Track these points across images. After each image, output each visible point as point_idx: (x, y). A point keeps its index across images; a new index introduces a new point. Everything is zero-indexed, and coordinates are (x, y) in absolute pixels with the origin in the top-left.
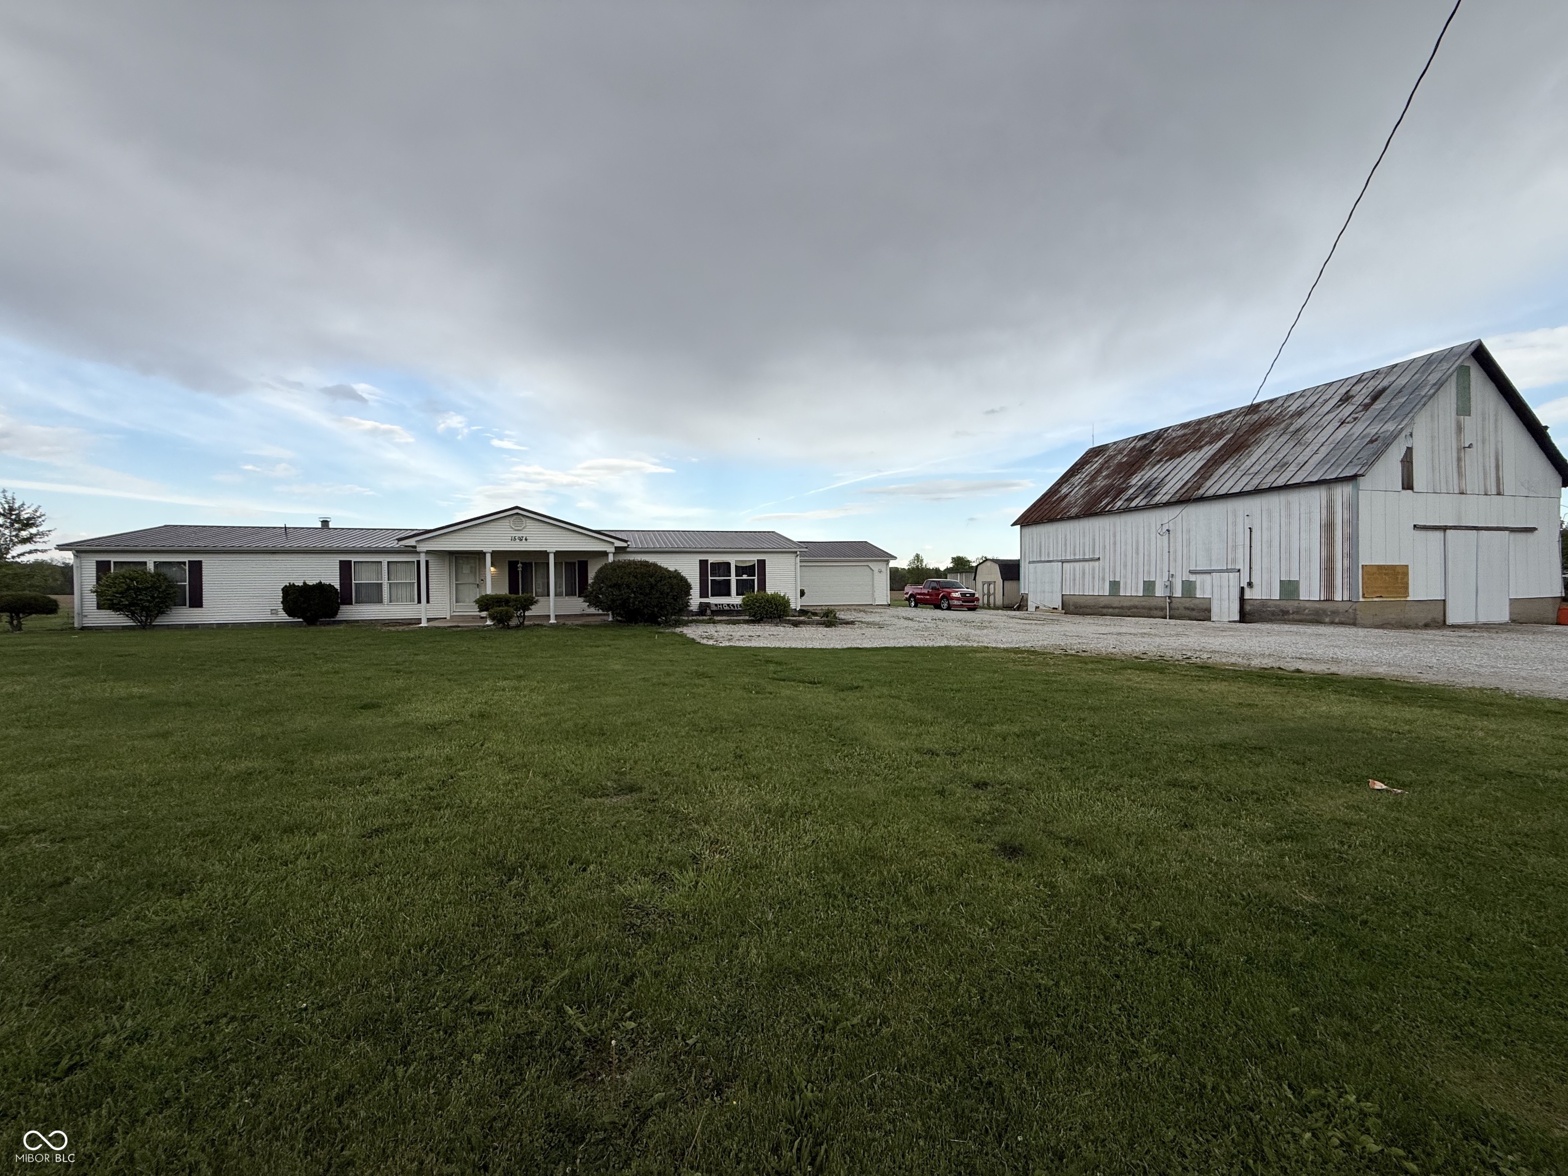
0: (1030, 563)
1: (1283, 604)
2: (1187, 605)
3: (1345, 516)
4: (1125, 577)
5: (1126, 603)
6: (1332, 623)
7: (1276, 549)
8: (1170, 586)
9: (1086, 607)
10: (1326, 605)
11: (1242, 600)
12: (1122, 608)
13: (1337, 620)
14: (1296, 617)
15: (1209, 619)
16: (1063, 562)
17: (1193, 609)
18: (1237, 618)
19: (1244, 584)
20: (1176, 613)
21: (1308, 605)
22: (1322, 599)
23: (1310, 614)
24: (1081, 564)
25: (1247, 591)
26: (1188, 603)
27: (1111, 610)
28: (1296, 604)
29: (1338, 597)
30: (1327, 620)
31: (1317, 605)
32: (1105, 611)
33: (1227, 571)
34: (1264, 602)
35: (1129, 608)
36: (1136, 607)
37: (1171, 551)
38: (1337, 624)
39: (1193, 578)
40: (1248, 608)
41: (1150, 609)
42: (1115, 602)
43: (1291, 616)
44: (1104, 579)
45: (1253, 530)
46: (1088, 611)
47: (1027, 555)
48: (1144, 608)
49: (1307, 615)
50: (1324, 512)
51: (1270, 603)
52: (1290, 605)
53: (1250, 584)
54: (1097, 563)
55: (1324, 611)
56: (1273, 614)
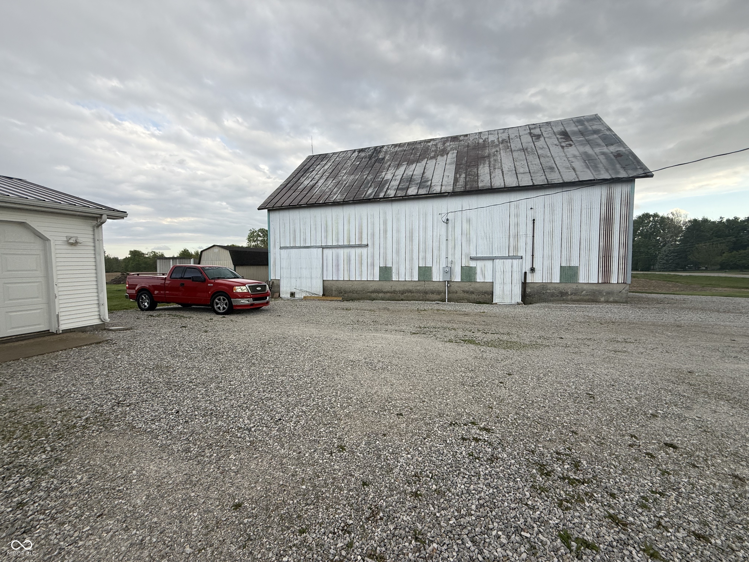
0: (281, 248)
1: (562, 286)
2: (467, 289)
4: (398, 263)
5: (399, 288)
6: (607, 302)
7: (557, 239)
8: (449, 271)
9: (352, 292)
11: (524, 284)
12: (394, 292)
13: (611, 299)
14: (574, 297)
16: (323, 248)
17: (472, 293)
18: (519, 300)
20: (455, 296)
21: (585, 287)
23: (587, 295)
25: (529, 276)
27: (381, 295)
29: (614, 280)
30: (602, 299)
31: (594, 287)
32: (374, 295)
33: (509, 257)
34: (544, 286)
35: (403, 292)
36: (411, 291)
37: (450, 238)
38: (611, 302)
39: (473, 264)
41: (426, 293)
42: (387, 286)
43: (569, 297)
44: (373, 265)
46: (355, 295)
47: (278, 240)
48: (418, 292)
49: (584, 295)
50: (604, 208)
51: (549, 286)
52: (570, 287)
53: (533, 270)
54: (364, 251)
55: (600, 293)
56: (552, 295)
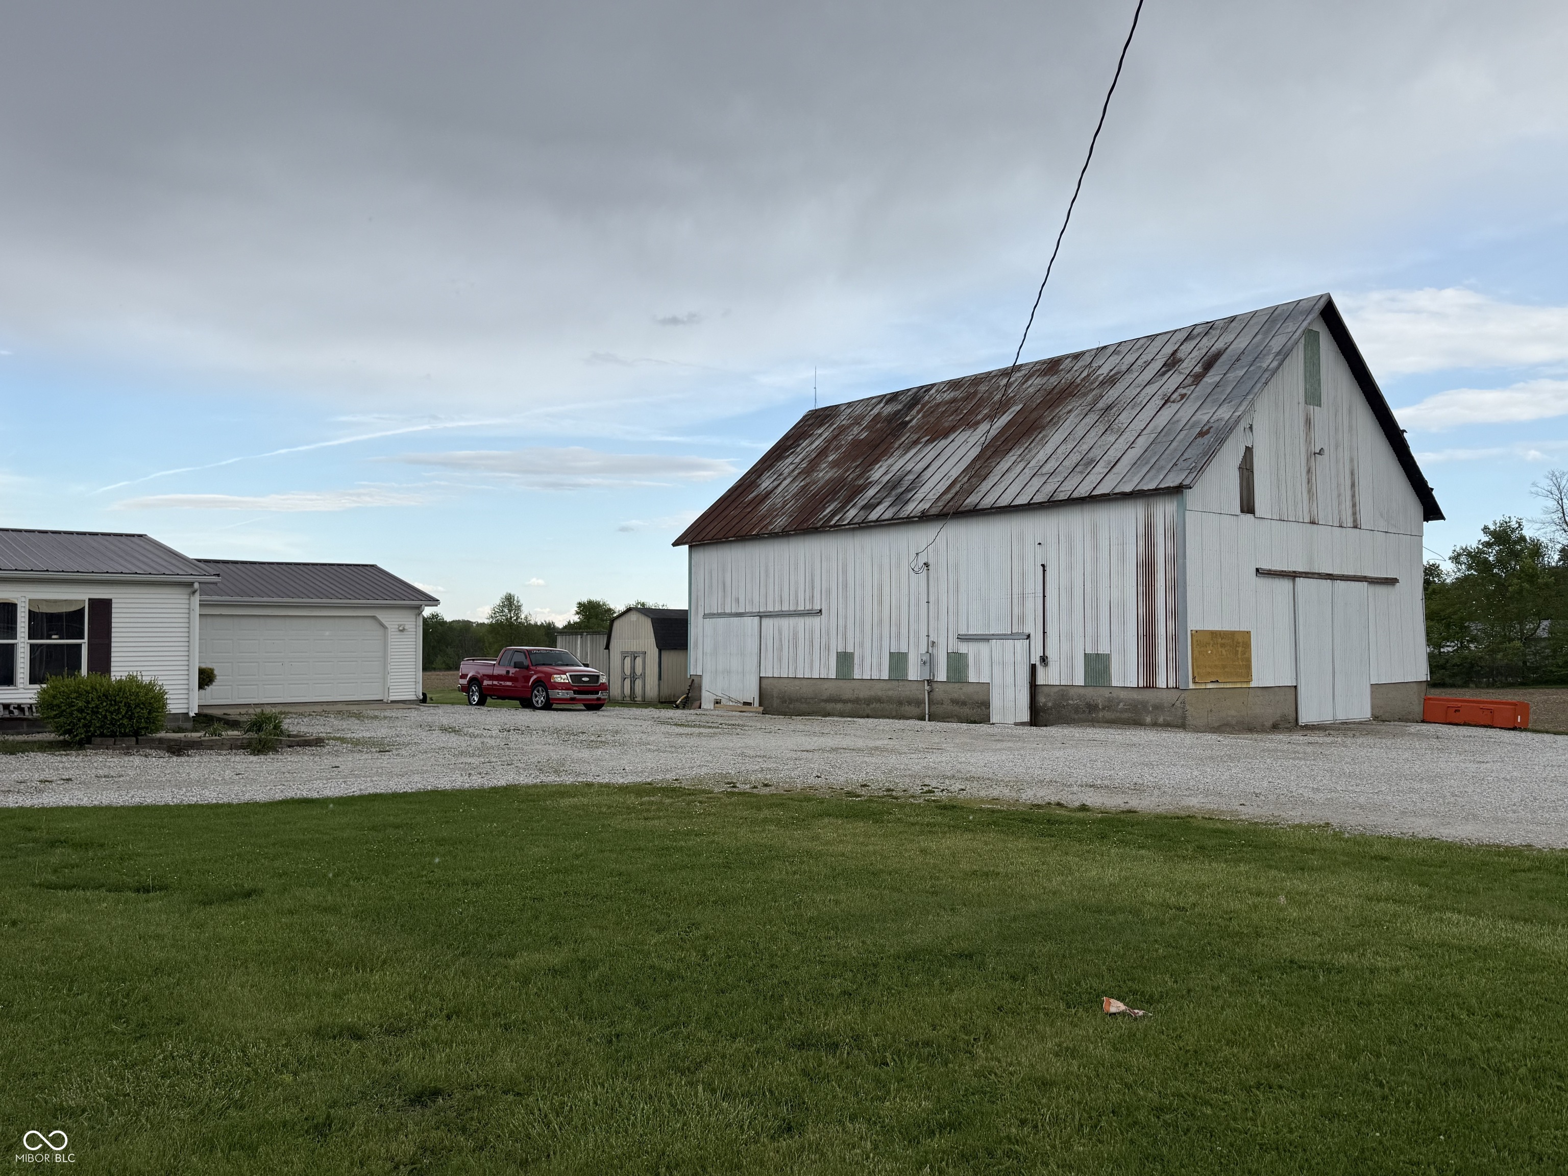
0: (706, 616)
1: (1090, 692)
2: (956, 696)
3: (1169, 551)
4: (862, 645)
5: (864, 693)
6: (1155, 725)
7: (1078, 601)
8: (929, 662)
9: (799, 700)
10: (1148, 695)
11: (1033, 687)
12: (857, 701)
13: (1161, 720)
14: (1108, 715)
15: (985, 719)
16: (761, 616)
17: (964, 703)
18: (1026, 718)
19: (1036, 660)
20: (937, 709)
21: (1123, 695)
22: (1141, 685)
23: (1126, 711)
24: (792, 621)
25: (1040, 670)
26: (957, 691)
27: (839, 706)
28: (1106, 693)
29: (1161, 683)
30: (1148, 719)
31: (1135, 695)
32: (829, 707)
33: (1013, 636)
34: (1064, 691)
35: (869, 701)
36: (879, 700)
37: (931, 600)
38: (1161, 725)
39: (963, 648)
40: (1041, 700)
41: (900, 703)
42: (846, 690)
43: (1101, 714)
44: (829, 650)
45: (1047, 569)
46: (803, 707)
47: (701, 603)
48: (890, 700)
49: (1122, 711)
50: (1141, 543)
51: (1072, 692)
52: (1098, 695)
53: (1044, 660)
54: (816, 620)
55: (1144, 704)
56: (1077, 709)
